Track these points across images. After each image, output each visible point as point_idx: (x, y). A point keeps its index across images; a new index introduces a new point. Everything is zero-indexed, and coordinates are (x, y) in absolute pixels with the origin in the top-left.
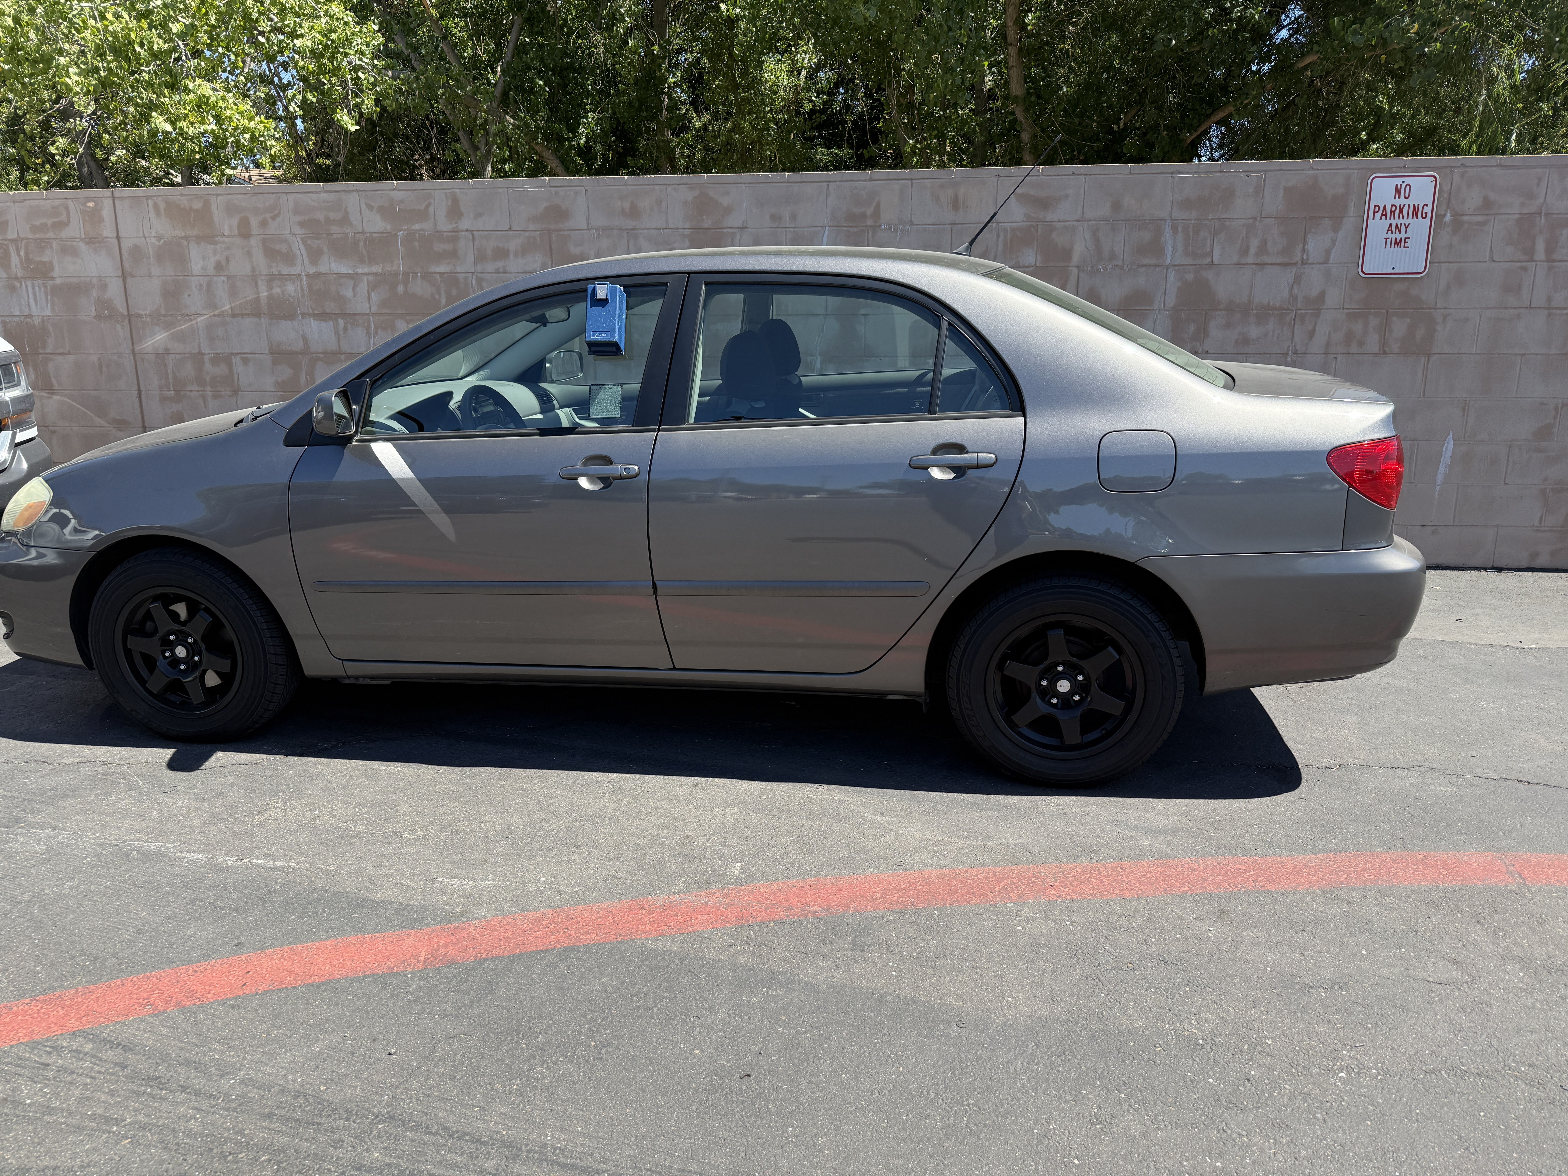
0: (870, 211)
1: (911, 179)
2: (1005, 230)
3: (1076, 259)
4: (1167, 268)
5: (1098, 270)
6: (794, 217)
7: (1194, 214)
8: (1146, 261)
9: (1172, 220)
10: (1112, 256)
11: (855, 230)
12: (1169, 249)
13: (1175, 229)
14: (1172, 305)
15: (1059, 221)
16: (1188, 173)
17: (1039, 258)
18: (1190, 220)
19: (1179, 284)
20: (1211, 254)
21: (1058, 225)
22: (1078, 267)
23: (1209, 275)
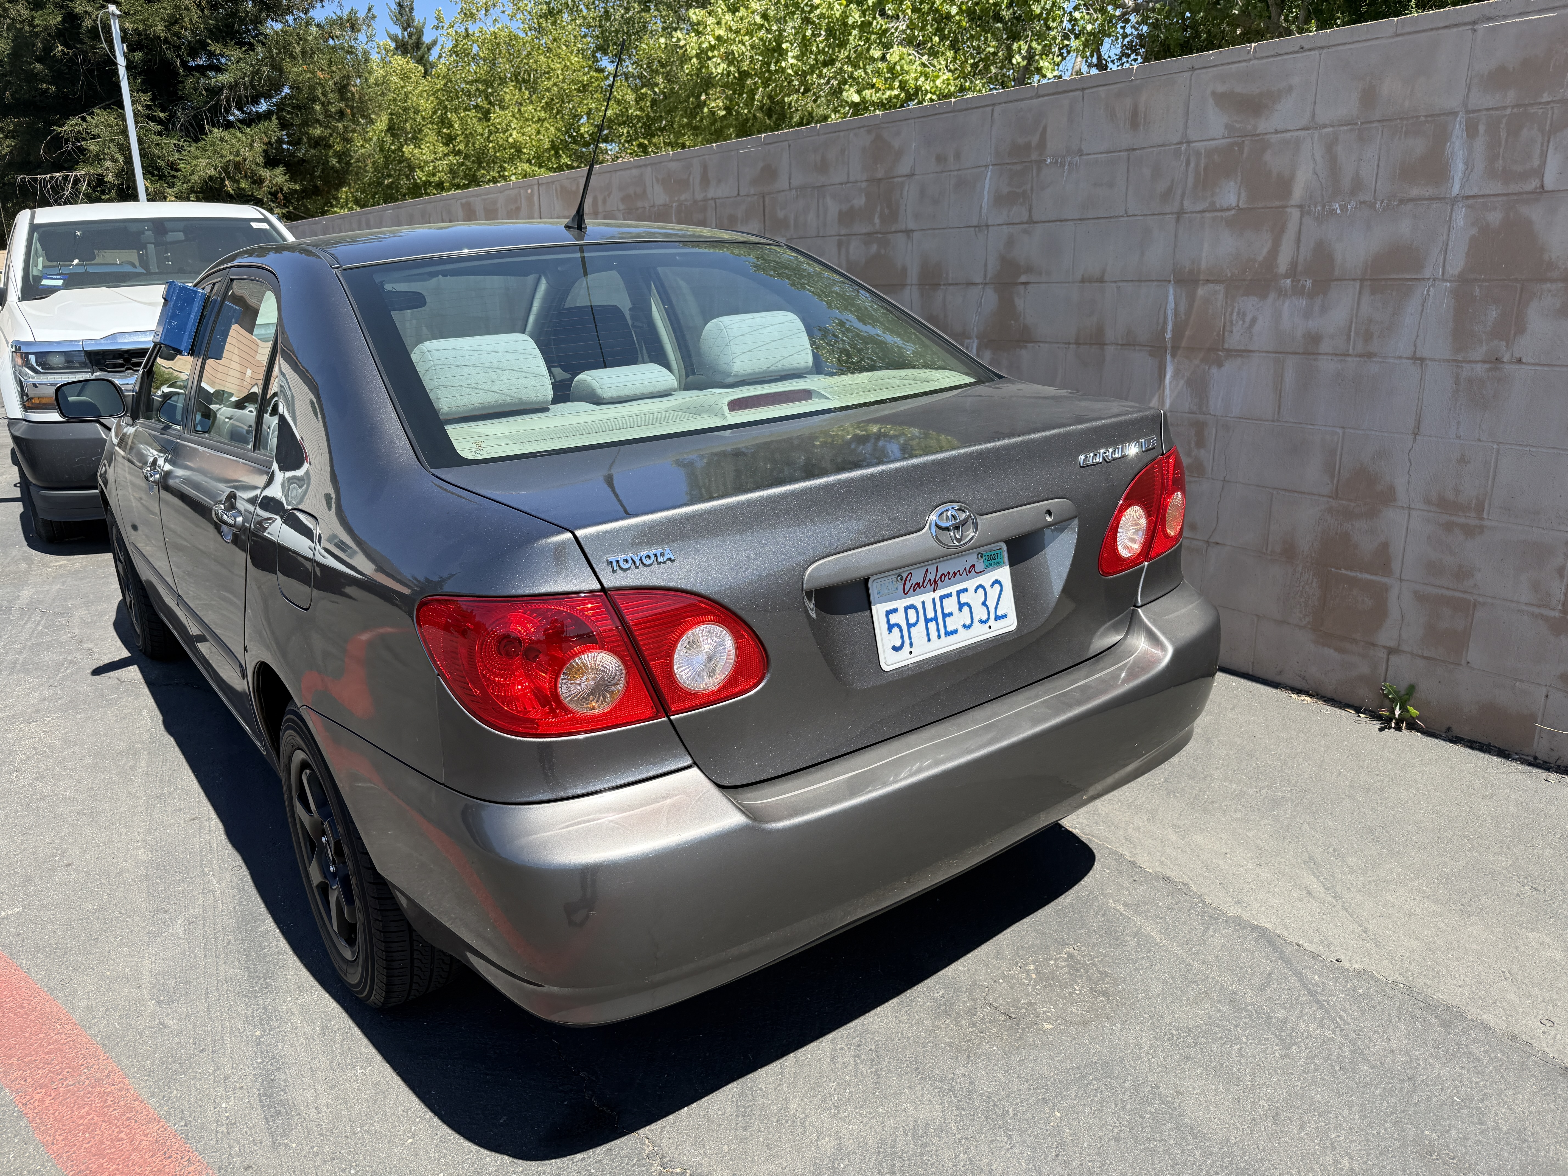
0: (1035, 139)
1: (1083, 89)
2: (1198, 154)
3: (1298, 193)
4: (1454, 201)
5: (1332, 212)
6: (958, 156)
7: (1511, 96)
8: (1415, 192)
9: (1468, 112)
10: (1357, 186)
11: (1018, 167)
12: (1458, 168)
13: (1471, 130)
14: (1456, 271)
15: (1276, 132)
16: (1505, 17)
17: (1243, 194)
18: (1505, 108)
19: (1474, 231)
20: (1539, 173)
21: (1274, 138)
22: (1300, 207)
23: (1535, 213)
